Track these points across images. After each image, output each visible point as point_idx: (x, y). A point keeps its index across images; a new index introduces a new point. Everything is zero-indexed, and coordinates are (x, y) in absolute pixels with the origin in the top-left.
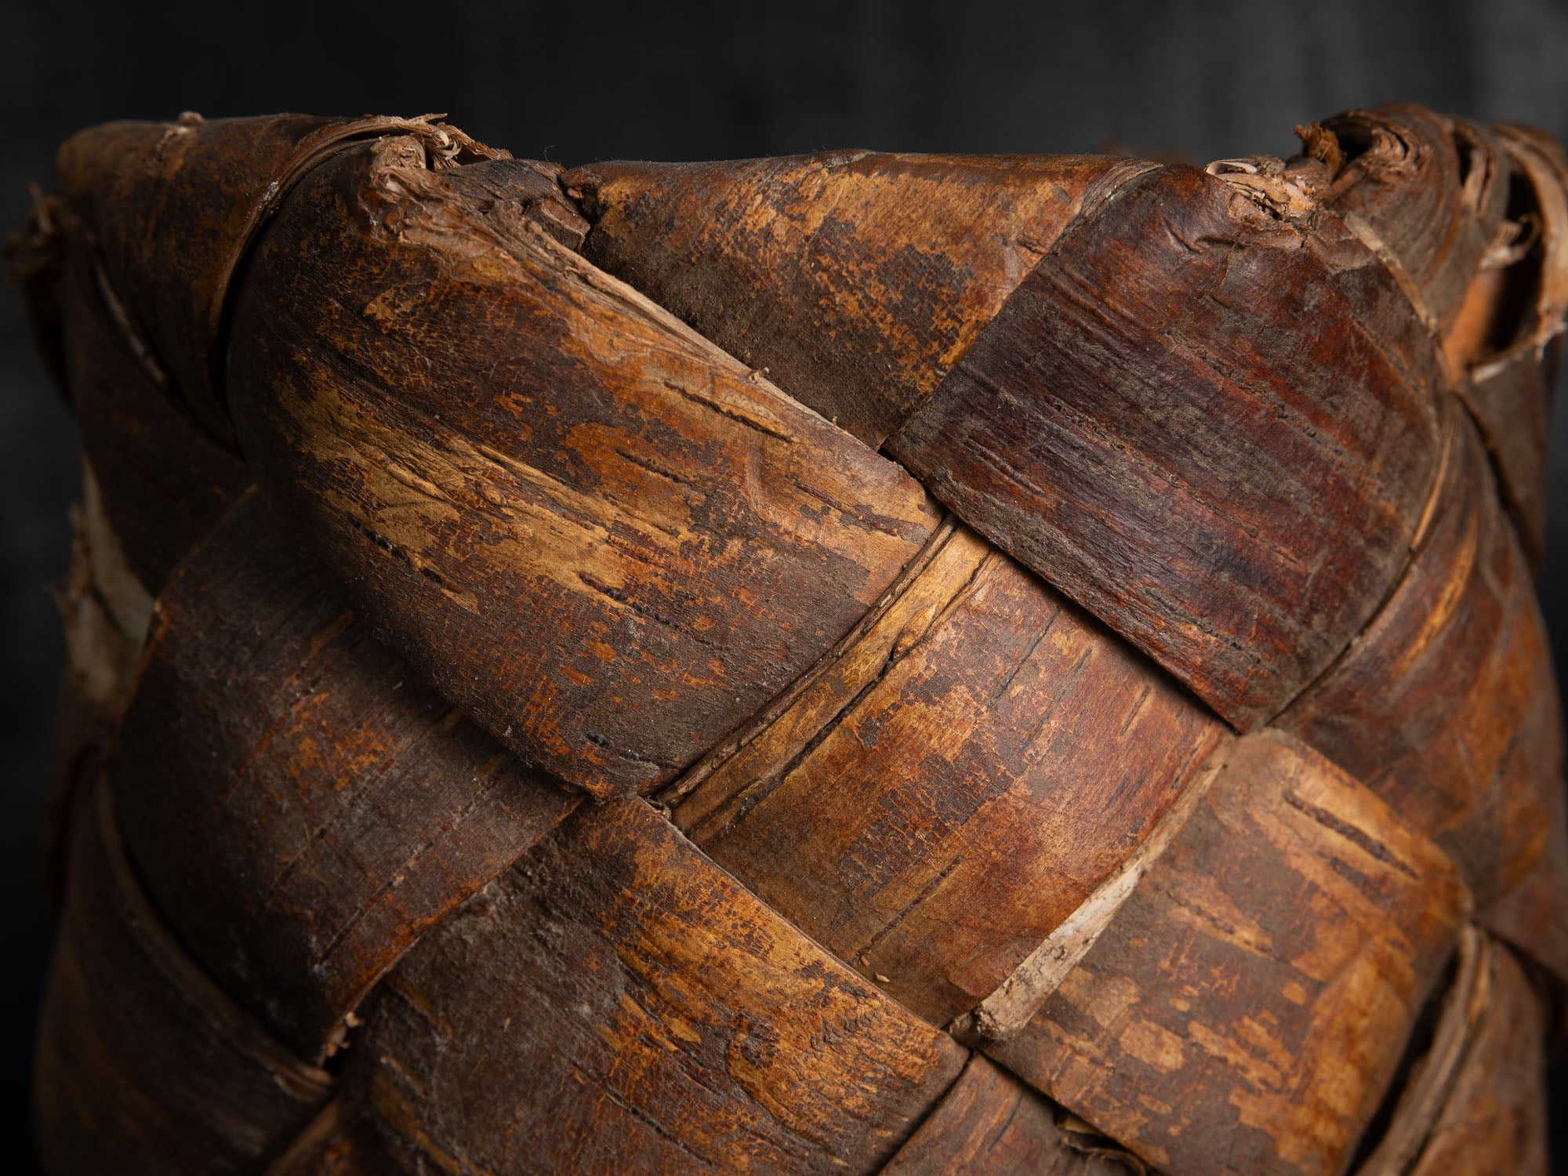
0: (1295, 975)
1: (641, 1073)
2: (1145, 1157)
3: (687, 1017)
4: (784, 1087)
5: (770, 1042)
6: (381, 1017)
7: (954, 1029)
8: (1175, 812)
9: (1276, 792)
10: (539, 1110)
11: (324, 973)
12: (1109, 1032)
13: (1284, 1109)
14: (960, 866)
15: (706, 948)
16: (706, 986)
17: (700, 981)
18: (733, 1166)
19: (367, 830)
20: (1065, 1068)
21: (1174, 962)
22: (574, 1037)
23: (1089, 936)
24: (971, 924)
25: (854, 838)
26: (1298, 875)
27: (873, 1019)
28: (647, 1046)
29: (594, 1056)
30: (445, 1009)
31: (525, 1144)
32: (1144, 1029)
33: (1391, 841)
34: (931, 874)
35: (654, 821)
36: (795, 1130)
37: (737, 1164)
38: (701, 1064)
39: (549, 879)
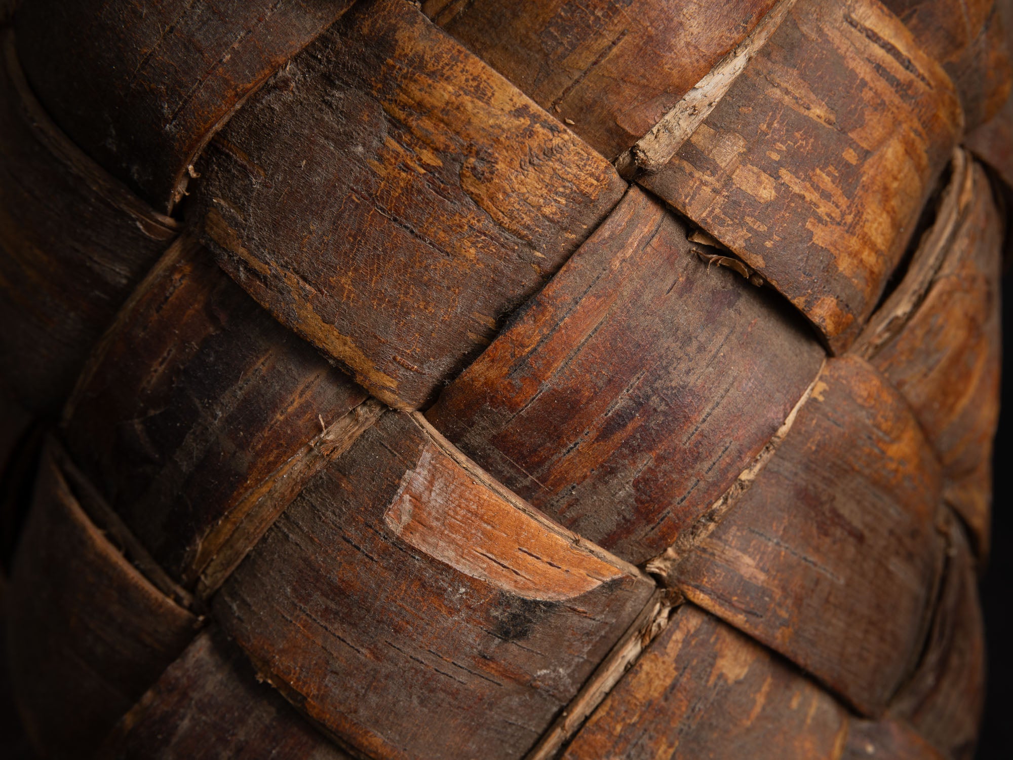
0: (851, 144)
1: (399, 191)
2: (748, 262)
3: (432, 148)
4: (501, 197)
5: (491, 162)
6: (213, 170)
7: (619, 165)
8: (771, 17)
9: (840, 13)
10: (326, 223)
11: (173, 130)
12: (725, 171)
13: (842, 237)
14: (626, 37)
15: (446, 96)
16: (447, 124)
17: (442, 121)
18: (465, 256)
19: (204, 23)
20: (695, 194)
21: (769, 126)
22: (352, 170)
23: (712, 100)
24: (633, 80)
25: (552, 15)
26: (853, 74)
27: (564, 148)
28: (404, 171)
29: (366, 182)
30: (259, 158)
31: (317, 248)
32: (749, 170)
33: (915, 58)
34: (606, 42)
35: (409, 9)
36: (508, 229)
37: (467, 254)
38: (442, 182)
39: (334, 59)
